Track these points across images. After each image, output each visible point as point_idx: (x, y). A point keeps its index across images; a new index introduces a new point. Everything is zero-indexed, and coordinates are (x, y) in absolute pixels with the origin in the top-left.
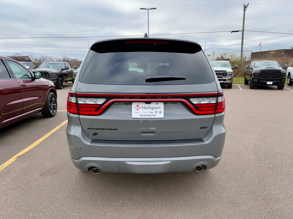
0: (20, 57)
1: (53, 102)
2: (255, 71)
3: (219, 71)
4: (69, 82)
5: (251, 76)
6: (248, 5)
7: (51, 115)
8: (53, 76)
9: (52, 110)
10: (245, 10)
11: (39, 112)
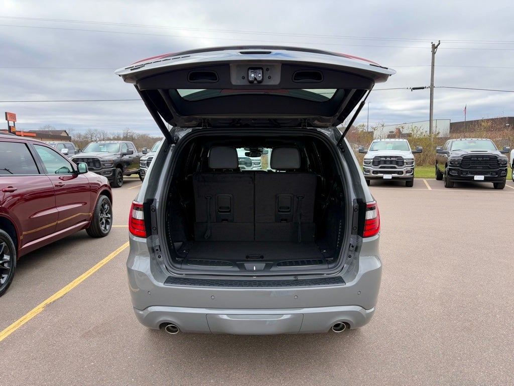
0: (52, 131)
1: (105, 212)
2: (453, 157)
3: (391, 157)
4: (132, 176)
5: (446, 166)
6: (439, 44)
7: (102, 233)
8: (106, 165)
9: (103, 226)
10: (434, 53)
11: (83, 228)
